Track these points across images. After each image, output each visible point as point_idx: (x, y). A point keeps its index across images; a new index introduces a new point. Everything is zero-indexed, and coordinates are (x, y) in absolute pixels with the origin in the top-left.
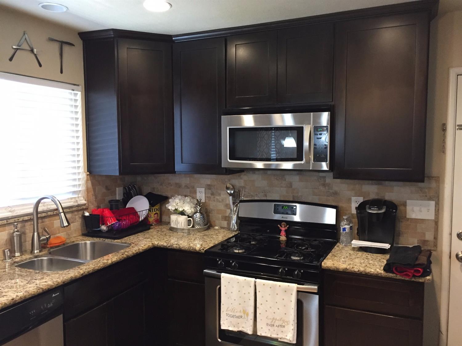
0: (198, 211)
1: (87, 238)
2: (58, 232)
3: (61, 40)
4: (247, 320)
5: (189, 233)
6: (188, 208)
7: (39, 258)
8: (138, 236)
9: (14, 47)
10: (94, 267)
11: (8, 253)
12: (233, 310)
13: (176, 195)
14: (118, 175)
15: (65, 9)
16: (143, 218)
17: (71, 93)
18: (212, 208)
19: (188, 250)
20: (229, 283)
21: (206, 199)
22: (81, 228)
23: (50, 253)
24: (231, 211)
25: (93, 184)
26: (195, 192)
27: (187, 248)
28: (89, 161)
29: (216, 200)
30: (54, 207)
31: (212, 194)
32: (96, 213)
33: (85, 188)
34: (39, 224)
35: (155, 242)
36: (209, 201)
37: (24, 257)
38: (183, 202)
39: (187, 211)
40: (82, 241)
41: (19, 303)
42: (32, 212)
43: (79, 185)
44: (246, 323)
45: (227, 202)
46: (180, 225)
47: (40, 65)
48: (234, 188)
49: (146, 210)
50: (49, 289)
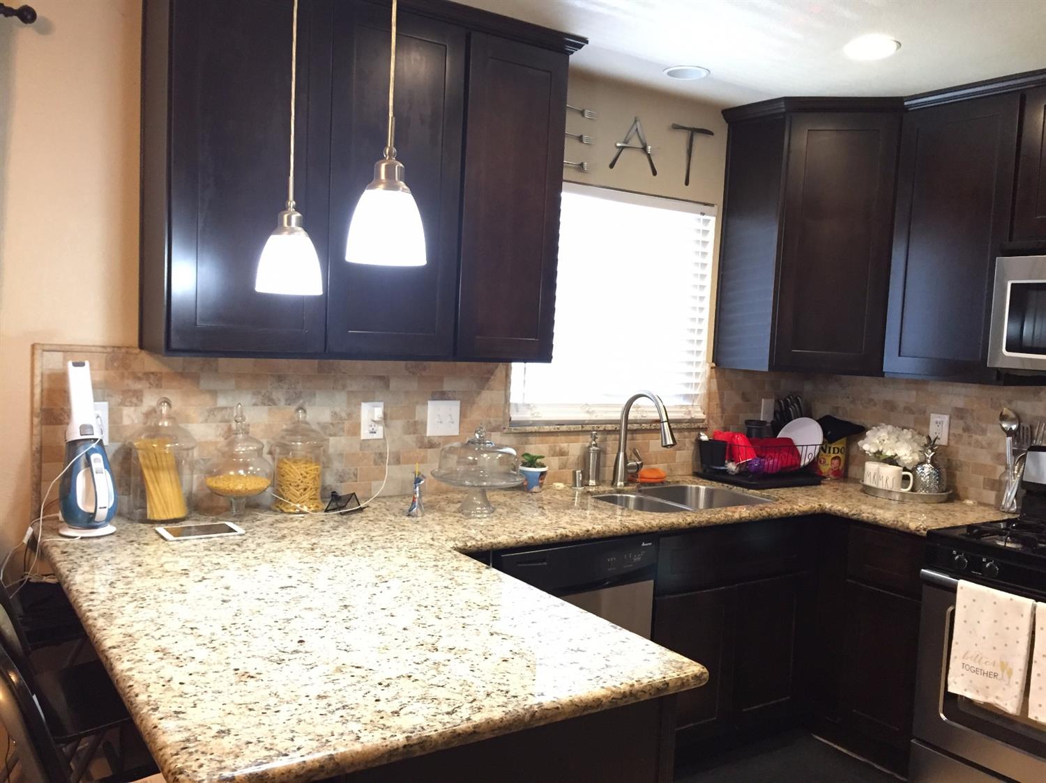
0: (929, 461)
1: (701, 480)
2: (654, 460)
3: (692, 127)
4: (1008, 684)
5: (902, 502)
6: (906, 452)
7: (624, 495)
8: (795, 491)
9: (619, 145)
10: (709, 517)
11: (579, 477)
12: (978, 659)
13: (883, 424)
14: (767, 370)
15: (704, 74)
16: (807, 461)
17: (699, 220)
18: (962, 459)
19: (893, 527)
20: (974, 600)
21: (951, 438)
22: (693, 461)
23: (640, 491)
24: (1007, 468)
25: (720, 387)
26: (927, 423)
27: (891, 522)
28: (716, 344)
29: (973, 444)
30: (656, 416)
31: (967, 429)
32: (719, 438)
33: (705, 391)
34: (627, 442)
35: (827, 504)
36: (957, 443)
37: (601, 488)
38: (896, 440)
39: (904, 458)
40: (692, 484)
41: (595, 540)
42: (620, 418)
43: (697, 384)
44: (1004, 689)
45: (1001, 450)
46: (884, 483)
47: (655, 173)
48: (1018, 418)
49: (816, 445)
50: (637, 531)
